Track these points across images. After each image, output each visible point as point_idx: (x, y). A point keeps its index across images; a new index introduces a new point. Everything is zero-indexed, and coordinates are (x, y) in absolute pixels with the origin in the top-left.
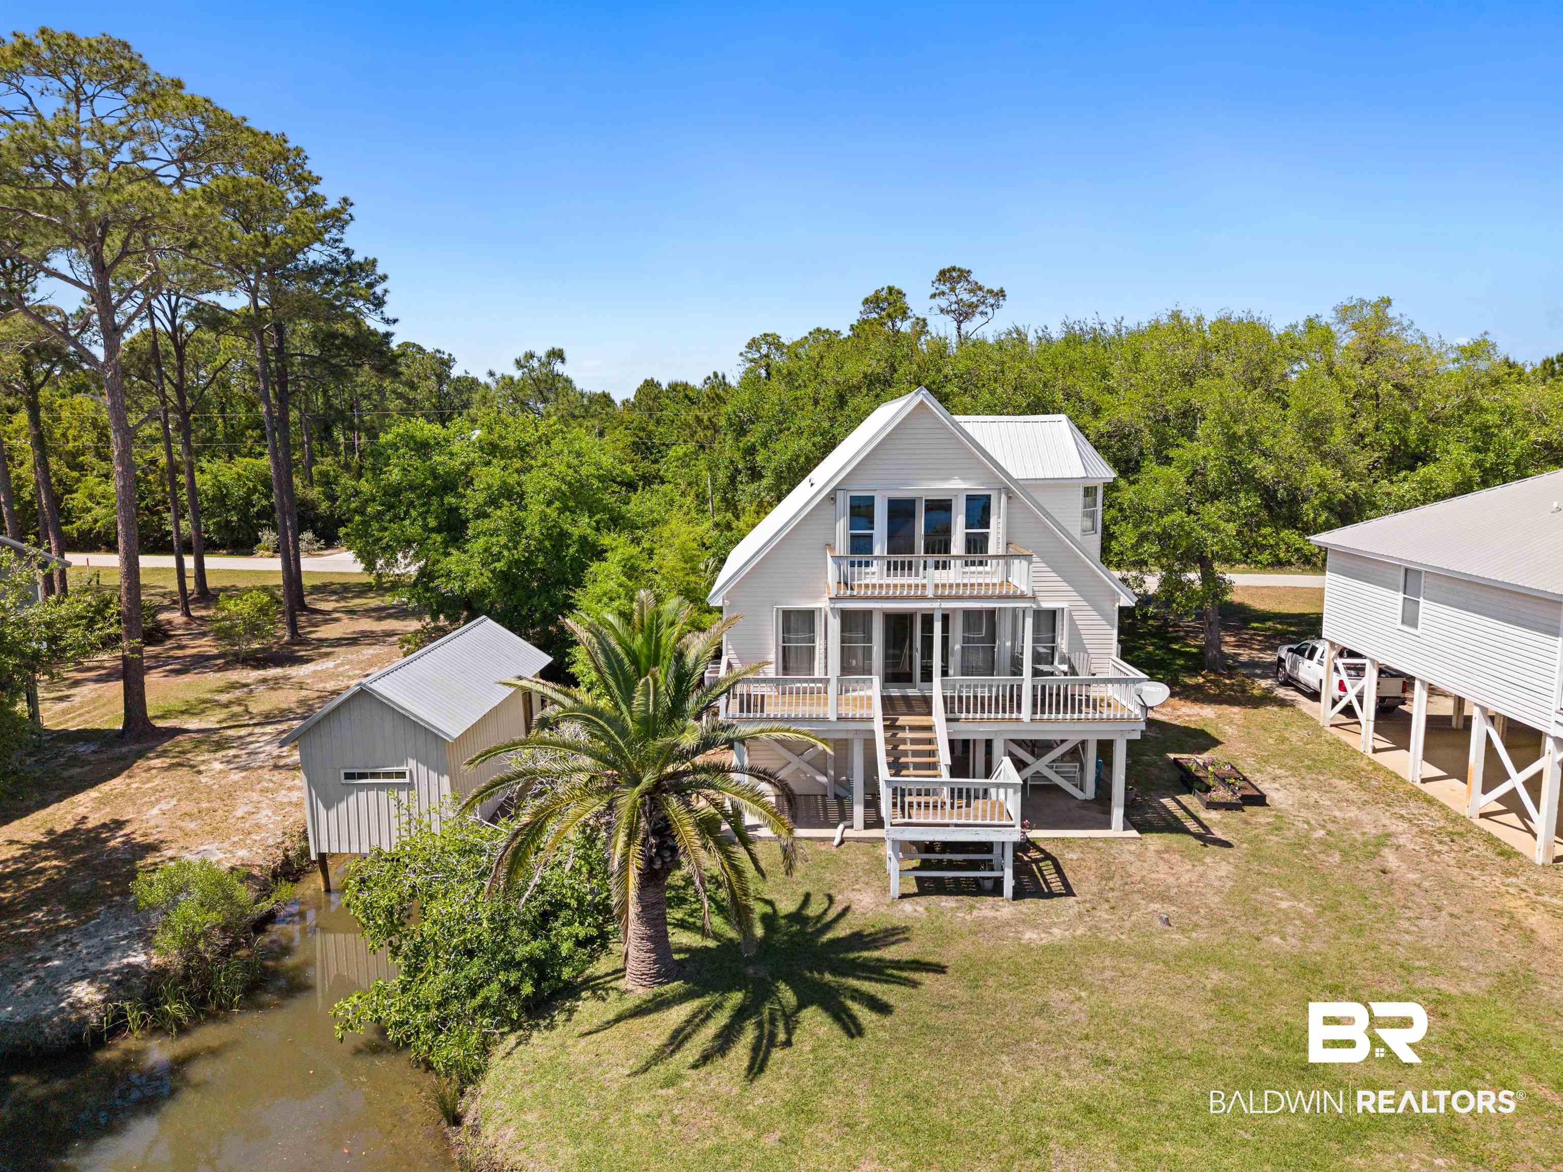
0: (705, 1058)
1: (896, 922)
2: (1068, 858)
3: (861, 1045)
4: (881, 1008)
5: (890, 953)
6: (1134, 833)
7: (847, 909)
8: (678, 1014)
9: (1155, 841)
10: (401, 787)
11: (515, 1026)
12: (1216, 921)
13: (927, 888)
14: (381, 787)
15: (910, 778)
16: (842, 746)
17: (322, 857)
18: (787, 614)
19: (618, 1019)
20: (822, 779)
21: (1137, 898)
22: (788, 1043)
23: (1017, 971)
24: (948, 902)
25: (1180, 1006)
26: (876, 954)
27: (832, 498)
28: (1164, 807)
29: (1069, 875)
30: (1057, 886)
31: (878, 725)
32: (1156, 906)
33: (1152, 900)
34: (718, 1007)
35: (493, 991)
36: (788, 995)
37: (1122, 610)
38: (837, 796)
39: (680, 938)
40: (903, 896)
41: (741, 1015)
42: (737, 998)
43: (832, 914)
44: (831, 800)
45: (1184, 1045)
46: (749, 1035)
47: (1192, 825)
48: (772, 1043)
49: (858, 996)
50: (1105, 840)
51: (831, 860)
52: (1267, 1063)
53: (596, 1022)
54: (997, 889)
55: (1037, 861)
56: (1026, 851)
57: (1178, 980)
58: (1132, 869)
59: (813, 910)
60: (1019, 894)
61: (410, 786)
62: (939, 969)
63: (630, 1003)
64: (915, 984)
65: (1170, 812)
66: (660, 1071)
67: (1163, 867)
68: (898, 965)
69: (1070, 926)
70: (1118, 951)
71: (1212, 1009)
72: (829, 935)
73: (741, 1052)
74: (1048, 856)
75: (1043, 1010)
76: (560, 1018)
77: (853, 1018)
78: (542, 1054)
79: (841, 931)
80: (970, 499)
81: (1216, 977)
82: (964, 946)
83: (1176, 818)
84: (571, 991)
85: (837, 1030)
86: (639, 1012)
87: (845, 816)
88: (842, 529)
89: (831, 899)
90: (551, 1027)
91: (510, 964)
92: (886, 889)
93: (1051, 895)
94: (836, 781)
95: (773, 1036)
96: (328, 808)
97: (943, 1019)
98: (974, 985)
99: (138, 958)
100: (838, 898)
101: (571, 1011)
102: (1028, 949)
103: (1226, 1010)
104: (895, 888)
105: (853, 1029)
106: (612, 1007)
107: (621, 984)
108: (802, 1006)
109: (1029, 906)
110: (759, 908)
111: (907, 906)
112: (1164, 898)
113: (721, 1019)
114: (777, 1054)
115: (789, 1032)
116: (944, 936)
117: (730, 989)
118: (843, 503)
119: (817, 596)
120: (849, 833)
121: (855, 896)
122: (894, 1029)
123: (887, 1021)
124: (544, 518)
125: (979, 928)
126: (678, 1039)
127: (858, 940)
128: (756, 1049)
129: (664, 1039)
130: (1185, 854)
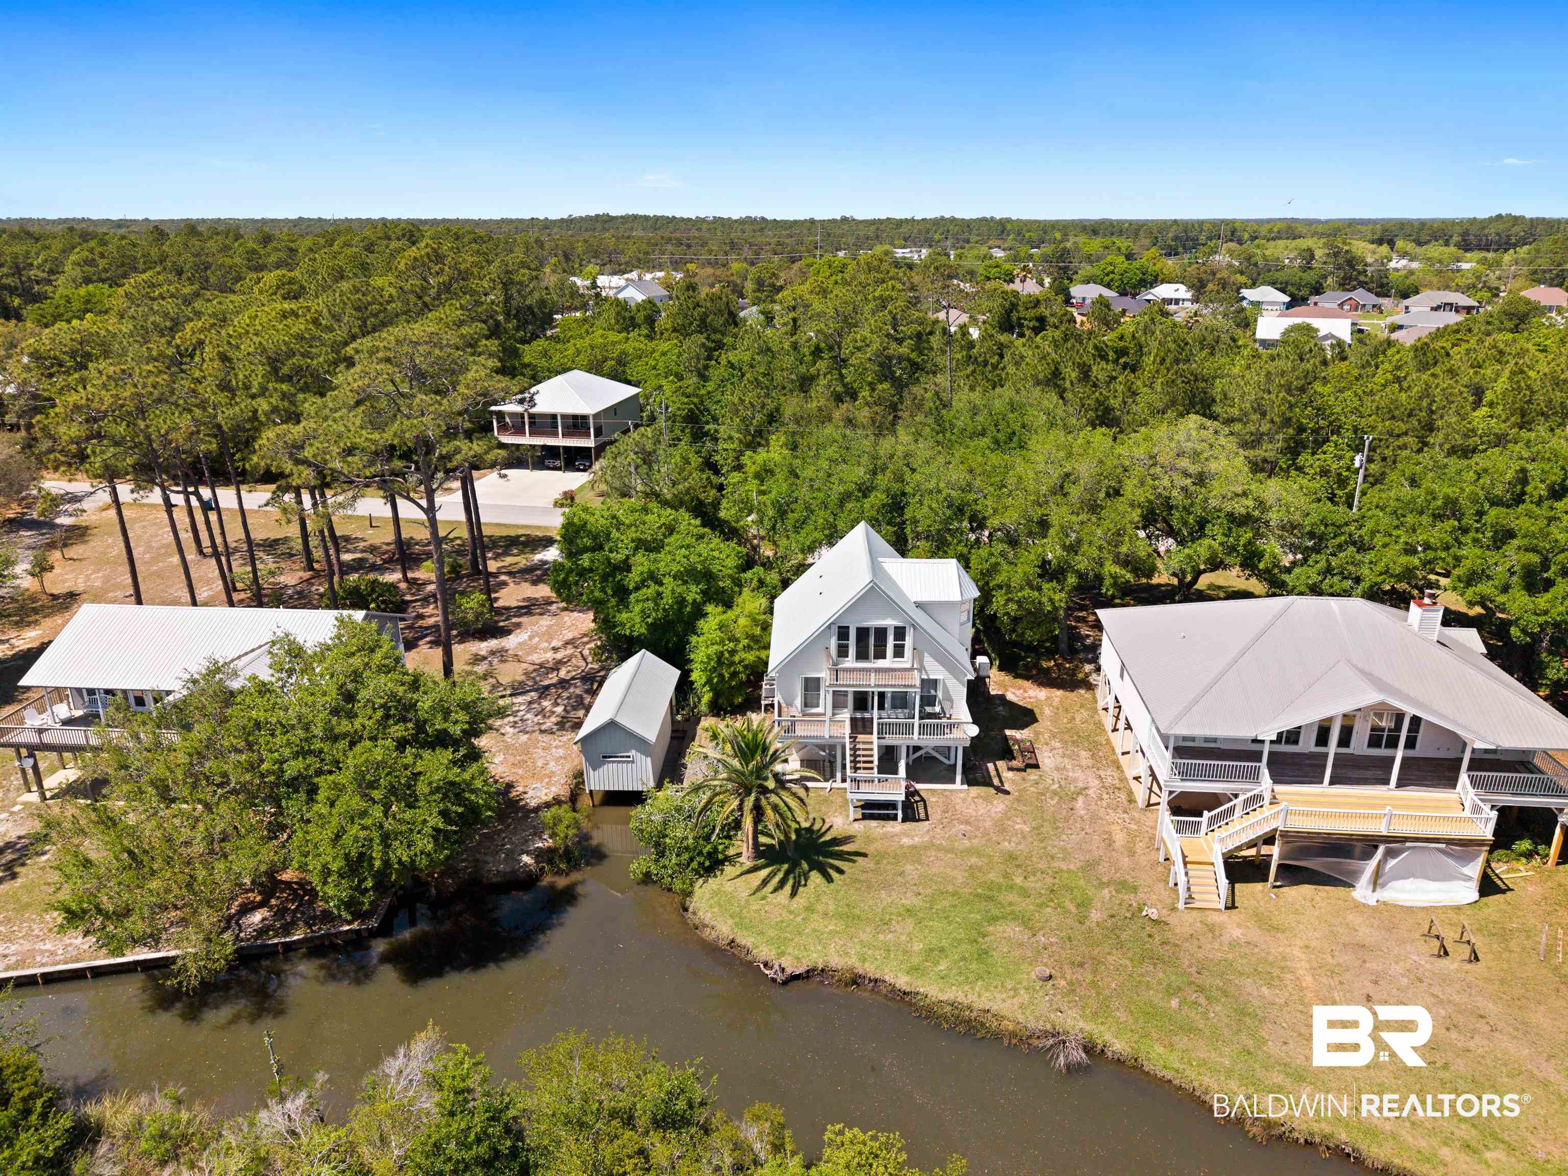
0: (775, 890)
1: (850, 833)
2: (931, 800)
3: (832, 886)
4: (840, 871)
5: (846, 848)
6: (965, 787)
7: (831, 827)
8: (764, 873)
9: (975, 790)
10: (628, 762)
11: (701, 876)
12: (986, 833)
13: (865, 817)
14: (619, 762)
15: (861, 774)
16: (832, 747)
17: (591, 791)
18: (806, 679)
19: (742, 874)
20: (823, 753)
21: (955, 822)
22: (805, 885)
23: (896, 856)
24: (874, 823)
25: (954, 873)
26: (841, 848)
27: (829, 627)
28: (987, 769)
29: (929, 809)
30: (922, 815)
31: (847, 740)
32: (962, 827)
33: (962, 823)
34: (779, 870)
35: (694, 865)
36: (805, 866)
37: (969, 681)
38: (830, 762)
39: (763, 839)
40: (855, 820)
41: (787, 873)
42: (786, 866)
43: (823, 830)
44: (827, 764)
45: (950, 888)
46: (791, 882)
47: (996, 781)
48: (799, 885)
49: (833, 867)
50: (951, 791)
51: (826, 800)
52: (978, 896)
53: (733, 876)
54: (895, 818)
55: (916, 802)
56: (913, 796)
57: (958, 861)
58: (957, 807)
59: (816, 827)
60: (904, 820)
61: (633, 762)
62: (865, 855)
63: (745, 868)
64: (854, 861)
65: (988, 772)
66: (759, 894)
67: (973, 806)
68: (849, 853)
69: (922, 836)
70: (939, 848)
71: (966, 874)
72: (823, 839)
73: (788, 888)
74: (923, 800)
75: (902, 874)
76: (718, 873)
77: (830, 876)
78: (715, 887)
79: (827, 837)
80: (896, 628)
81: (974, 860)
82: (878, 845)
83: (990, 777)
84: (721, 862)
85: (824, 880)
86: (749, 872)
87: (833, 776)
88: (833, 643)
89: (824, 821)
90: (715, 876)
91: (700, 853)
92: (848, 816)
93: (919, 820)
94: (830, 754)
95: (799, 882)
96: (594, 770)
97: (863, 877)
98: (878, 863)
99: (540, 845)
100: (827, 820)
101: (722, 870)
102: (902, 847)
103: (972, 876)
104: (852, 817)
105: (829, 879)
106: (738, 870)
107: (740, 860)
108: (810, 870)
109: (909, 825)
110: (794, 826)
111: (856, 825)
112: (967, 823)
113: (780, 875)
114: (801, 889)
115: (806, 881)
116: (869, 839)
117: (783, 863)
118: (835, 630)
119: (820, 671)
120: (835, 785)
121: (834, 820)
122: (845, 880)
123: (842, 877)
124: (673, 592)
125: (885, 836)
126: (765, 883)
127: (835, 841)
128: (793, 887)
129: (759, 882)
130: (986, 799)
